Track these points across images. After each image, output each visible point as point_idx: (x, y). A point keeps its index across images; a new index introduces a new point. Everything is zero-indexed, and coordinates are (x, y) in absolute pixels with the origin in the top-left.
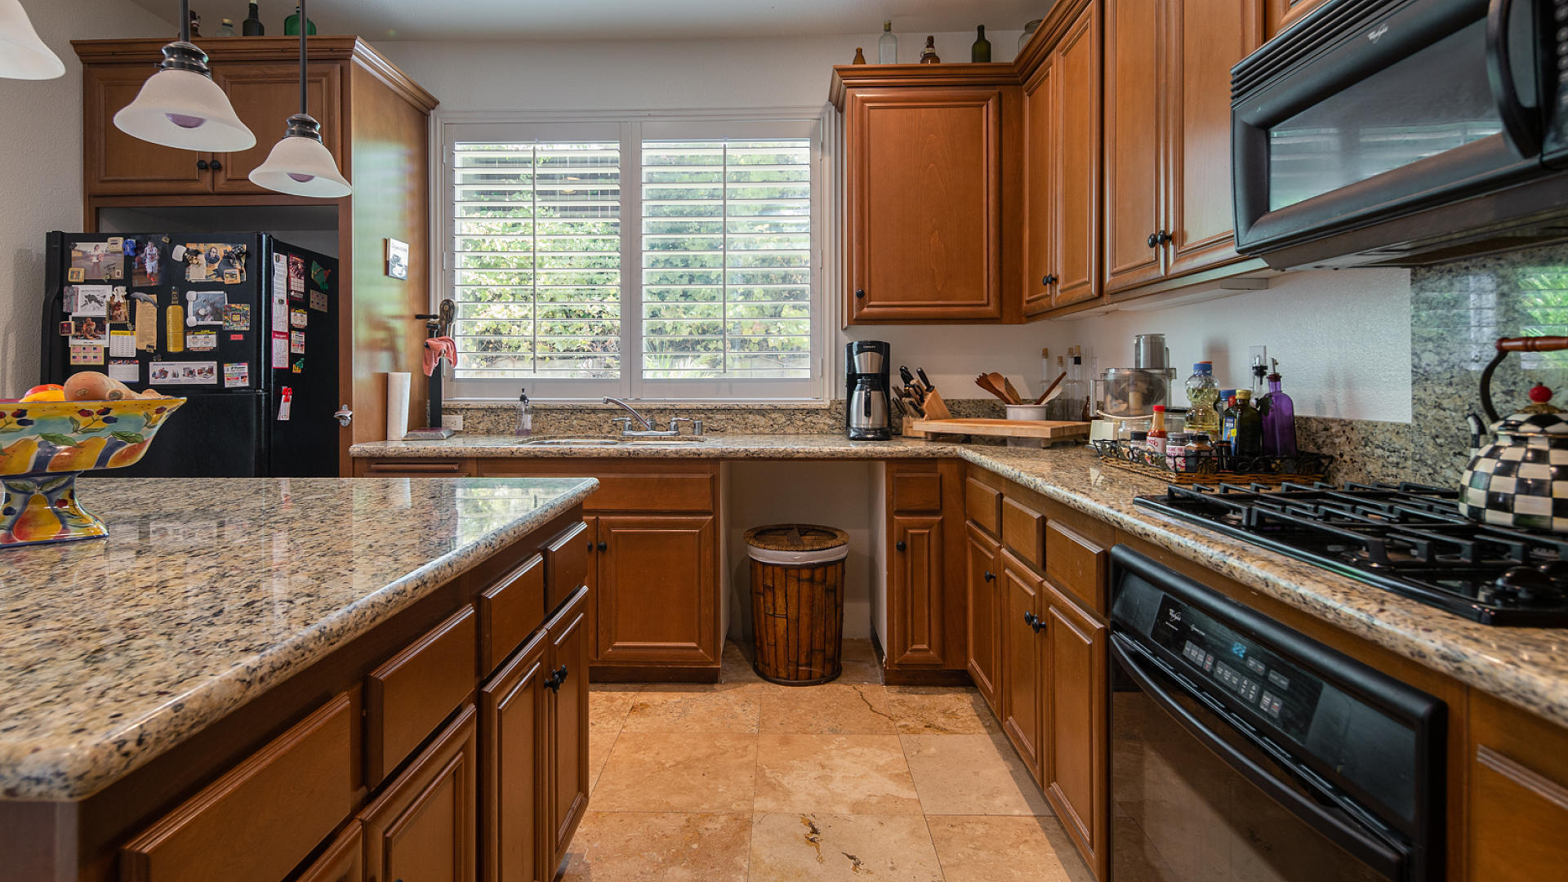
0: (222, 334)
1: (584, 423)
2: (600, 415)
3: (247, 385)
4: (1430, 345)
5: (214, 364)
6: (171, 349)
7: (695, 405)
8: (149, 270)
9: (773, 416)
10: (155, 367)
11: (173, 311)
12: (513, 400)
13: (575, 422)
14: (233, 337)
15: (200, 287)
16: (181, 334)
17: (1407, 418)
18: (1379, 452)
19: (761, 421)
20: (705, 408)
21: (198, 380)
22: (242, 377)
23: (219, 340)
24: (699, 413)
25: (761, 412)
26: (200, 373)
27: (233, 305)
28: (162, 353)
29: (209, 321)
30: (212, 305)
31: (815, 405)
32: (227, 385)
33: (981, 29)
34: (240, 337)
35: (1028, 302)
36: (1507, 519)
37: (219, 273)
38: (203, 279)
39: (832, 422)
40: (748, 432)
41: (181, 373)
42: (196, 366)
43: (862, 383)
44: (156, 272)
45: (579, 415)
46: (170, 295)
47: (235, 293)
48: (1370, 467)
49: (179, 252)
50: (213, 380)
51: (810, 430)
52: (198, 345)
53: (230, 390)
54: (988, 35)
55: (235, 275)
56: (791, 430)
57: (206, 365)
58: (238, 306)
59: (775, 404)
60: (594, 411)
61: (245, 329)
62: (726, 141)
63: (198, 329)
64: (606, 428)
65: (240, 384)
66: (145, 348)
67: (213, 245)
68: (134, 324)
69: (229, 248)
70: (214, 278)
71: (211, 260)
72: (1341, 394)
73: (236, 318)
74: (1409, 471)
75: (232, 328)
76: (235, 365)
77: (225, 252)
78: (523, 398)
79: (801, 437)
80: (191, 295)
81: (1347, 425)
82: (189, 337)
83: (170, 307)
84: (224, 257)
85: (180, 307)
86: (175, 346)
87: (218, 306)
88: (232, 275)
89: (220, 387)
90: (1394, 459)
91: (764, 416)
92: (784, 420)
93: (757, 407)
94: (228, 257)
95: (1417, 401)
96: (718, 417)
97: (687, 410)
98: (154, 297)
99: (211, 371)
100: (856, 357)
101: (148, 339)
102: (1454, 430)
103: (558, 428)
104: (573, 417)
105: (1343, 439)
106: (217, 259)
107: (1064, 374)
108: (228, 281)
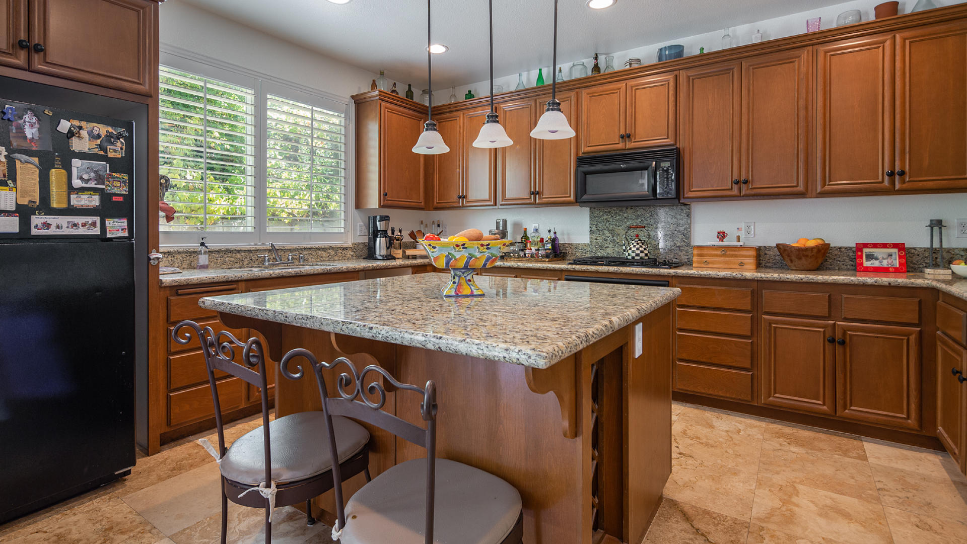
0: (105, 197)
1: (232, 259)
2: (242, 254)
3: (127, 235)
4: (594, 226)
5: (97, 219)
6: (55, 205)
7: (294, 247)
8: (29, 136)
9: (329, 251)
10: (37, 220)
11: (56, 175)
12: (195, 245)
13: (227, 259)
14: (114, 199)
15: (83, 156)
16: (65, 194)
17: (588, 242)
18: (580, 250)
19: (324, 254)
20: (299, 248)
21: (82, 231)
22: (122, 229)
23: (101, 200)
24: (295, 251)
25: (324, 249)
26: (84, 225)
27: (114, 174)
28: (45, 207)
29: (92, 185)
30: (96, 172)
31: (346, 245)
32: (109, 235)
33: (410, 86)
34: (121, 199)
35: (437, 203)
36: (639, 258)
37: (101, 147)
38: (86, 150)
39: (352, 253)
40: (318, 260)
41: (65, 225)
42: (80, 220)
43: (381, 234)
44: (36, 138)
45: (230, 255)
46: (54, 160)
47: (116, 165)
48: (577, 254)
49: (64, 126)
50: (96, 231)
51: (344, 258)
52: (83, 203)
53: (111, 239)
54: (412, 89)
55: (116, 150)
56: (336, 258)
57: (90, 219)
58: (118, 175)
59: (331, 245)
60: (239, 251)
61: (124, 193)
62: (313, 106)
63: (82, 190)
64: (246, 262)
65: (120, 234)
66: (26, 203)
67: (95, 124)
68: (15, 181)
69: (110, 129)
70: (96, 151)
71: (93, 136)
72: (566, 237)
73: (117, 184)
74: (589, 254)
75: (113, 191)
76: (116, 220)
77: (108, 132)
78: (202, 244)
79: (340, 261)
80: (76, 163)
81: (570, 245)
82: (73, 197)
83: (53, 170)
84: (106, 136)
85: (63, 171)
86: (58, 202)
87: (101, 173)
88: (115, 151)
89: (102, 238)
90: (584, 252)
91: (325, 251)
92: (333, 253)
93: (323, 247)
94: (109, 136)
95: (591, 238)
96: (305, 253)
97: (290, 249)
98: (36, 160)
99: (94, 224)
100: (378, 223)
101: (30, 196)
102: (600, 244)
103: (216, 263)
104: (226, 256)
105: (569, 248)
106: (99, 136)
107: (442, 231)
108: (111, 154)
